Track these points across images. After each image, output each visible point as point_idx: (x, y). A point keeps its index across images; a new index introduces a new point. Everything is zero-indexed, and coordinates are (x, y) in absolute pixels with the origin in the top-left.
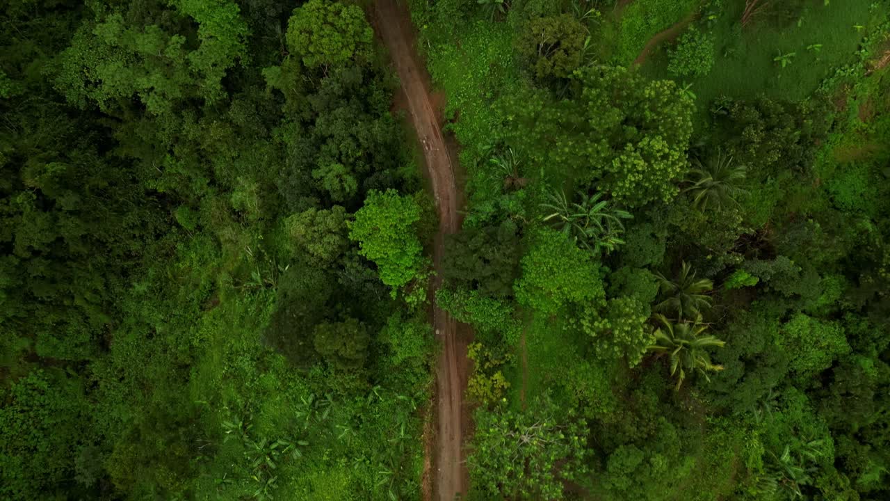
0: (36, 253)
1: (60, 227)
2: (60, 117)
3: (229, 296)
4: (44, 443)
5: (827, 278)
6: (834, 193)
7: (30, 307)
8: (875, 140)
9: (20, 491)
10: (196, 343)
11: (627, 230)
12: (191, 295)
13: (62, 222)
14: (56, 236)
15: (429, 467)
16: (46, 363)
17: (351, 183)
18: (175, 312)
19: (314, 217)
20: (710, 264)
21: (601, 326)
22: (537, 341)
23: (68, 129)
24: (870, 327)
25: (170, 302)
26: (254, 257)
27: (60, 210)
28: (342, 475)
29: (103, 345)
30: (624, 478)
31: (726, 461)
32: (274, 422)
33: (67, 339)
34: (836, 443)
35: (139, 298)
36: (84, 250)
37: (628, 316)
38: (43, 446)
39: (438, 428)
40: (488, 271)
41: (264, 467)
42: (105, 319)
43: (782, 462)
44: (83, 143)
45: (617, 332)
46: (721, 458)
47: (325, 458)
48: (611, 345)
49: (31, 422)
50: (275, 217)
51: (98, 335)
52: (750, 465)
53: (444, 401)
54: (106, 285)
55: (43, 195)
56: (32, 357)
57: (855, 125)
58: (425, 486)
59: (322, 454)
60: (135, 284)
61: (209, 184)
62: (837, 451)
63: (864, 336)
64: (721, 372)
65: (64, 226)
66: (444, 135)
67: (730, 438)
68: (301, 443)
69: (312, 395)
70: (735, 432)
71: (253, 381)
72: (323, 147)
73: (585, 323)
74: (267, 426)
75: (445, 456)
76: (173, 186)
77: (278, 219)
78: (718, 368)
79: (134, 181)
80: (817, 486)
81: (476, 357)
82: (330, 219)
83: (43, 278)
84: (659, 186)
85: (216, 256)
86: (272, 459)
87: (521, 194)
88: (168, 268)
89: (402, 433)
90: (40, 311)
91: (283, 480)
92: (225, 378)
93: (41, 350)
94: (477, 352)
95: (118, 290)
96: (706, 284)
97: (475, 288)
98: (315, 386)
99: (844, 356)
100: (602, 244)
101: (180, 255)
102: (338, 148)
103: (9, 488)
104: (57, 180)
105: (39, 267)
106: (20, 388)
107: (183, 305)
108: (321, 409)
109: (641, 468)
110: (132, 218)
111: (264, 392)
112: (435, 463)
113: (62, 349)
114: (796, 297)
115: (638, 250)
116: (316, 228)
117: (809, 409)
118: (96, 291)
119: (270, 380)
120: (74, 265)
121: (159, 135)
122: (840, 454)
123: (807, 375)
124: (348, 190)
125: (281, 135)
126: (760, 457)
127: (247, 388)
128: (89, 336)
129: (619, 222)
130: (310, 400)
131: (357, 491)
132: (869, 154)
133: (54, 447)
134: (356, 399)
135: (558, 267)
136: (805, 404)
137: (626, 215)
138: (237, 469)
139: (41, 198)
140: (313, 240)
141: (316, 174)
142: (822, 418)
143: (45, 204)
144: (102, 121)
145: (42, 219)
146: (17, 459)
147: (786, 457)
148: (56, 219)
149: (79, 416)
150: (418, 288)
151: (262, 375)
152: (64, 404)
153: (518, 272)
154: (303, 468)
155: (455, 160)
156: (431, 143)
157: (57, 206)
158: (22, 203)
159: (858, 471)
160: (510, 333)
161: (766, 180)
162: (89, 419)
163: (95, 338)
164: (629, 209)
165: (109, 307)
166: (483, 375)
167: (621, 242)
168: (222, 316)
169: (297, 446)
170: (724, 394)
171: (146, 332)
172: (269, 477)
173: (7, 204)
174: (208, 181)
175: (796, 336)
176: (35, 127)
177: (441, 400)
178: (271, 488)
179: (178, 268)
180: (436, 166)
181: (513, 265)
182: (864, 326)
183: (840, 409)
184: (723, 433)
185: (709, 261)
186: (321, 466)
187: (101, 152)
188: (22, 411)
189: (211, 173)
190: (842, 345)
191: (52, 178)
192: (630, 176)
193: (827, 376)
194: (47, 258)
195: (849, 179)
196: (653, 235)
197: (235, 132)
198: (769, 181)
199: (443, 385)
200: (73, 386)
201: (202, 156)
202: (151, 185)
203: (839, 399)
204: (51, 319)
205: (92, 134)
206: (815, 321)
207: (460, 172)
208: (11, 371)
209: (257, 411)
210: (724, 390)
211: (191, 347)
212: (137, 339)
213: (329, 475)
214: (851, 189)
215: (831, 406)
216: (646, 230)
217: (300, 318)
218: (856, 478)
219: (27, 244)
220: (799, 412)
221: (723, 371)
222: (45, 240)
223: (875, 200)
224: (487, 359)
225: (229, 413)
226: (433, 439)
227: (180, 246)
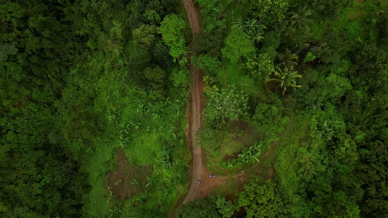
0: (34, 54)
1: (43, 43)
2: (42, 4)
3: (109, 71)
4: (35, 132)
5: (344, 61)
6: (347, 30)
7: (31, 77)
8: (364, 11)
9: (26, 148)
10: (96, 89)
11: (265, 34)
12: (94, 73)
13: (44, 41)
14: (41, 47)
15: (188, 126)
16: (36, 102)
17: (158, 17)
18: (88, 79)
19: (144, 28)
20: (297, 49)
21: (254, 64)
22: (230, 76)
23: (45, 8)
24: (360, 80)
25: (86, 76)
26: (119, 55)
27: (43, 37)
28: (154, 135)
29: (59, 96)
30: (261, 114)
31: (302, 126)
32: (128, 117)
33: (44, 93)
34: (346, 125)
35: (73, 76)
36: (52, 56)
37: (264, 60)
38: (35, 133)
39: (192, 113)
40: (211, 44)
41: (124, 133)
42: (60, 85)
43: (324, 126)
44: (51, 14)
45: (260, 65)
46: (301, 125)
47: (148, 130)
48: (258, 71)
49: (30, 124)
50: (127, 41)
51: (56, 93)
52: (311, 127)
53: (194, 103)
54: (60, 70)
55: (36, 31)
56: (31, 99)
57: (356, 4)
58: (187, 134)
59: (146, 129)
60: (72, 70)
61: (101, 30)
62: (347, 128)
63: (358, 84)
64: (300, 88)
65: (44, 43)
66: (194, 5)
67: (304, 118)
68: (138, 124)
69: (143, 104)
70: (306, 115)
71: (119, 101)
72: (147, 5)
73: (248, 64)
74: (125, 119)
75: (194, 123)
76: (86, 32)
77: (129, 42)
78: (299, 86)
79: (71, 31)
80: (338, 137)
81: (206, 81)
82: (151, 28)
83: (36, 64)
84: (277, 14)
85: (104, 58)
86: (127, 130)
87: (224, 20)
88: (84, 65)
89: (178, 114)
90: (34, 79)
91: (131, 139)
92: (108, 100)
93: (34, 96)
94: (207, 79)
95: (64, 73)
96: (295, 56)
97: (206, 54)
98: (144, 101)
99: (350, 91)
100: (255, 38)
101: (89, 60)
102: (153, 4)
103: (22, 147)
104: (42, 23)
105: (34, 59)
106: (26, 110)
107: (91, 77)
108: (147, 109)
109: (268, 111)
110: (70, 44)
111: (124, 105)
112: (190, 125)
113: (42, 97)
114: (330, 63)
115: (269, 41)
116: (145, 32)
117: (336, 111)
118: (56, 73)
119: (126, 100)
120: (48, 62)
121: (82, 9)
122: (348, 129)
123: (336, 99)
124: (157, 20)
125: (130, 7)
126: (315, 125)
127: (117, 103)
128: (53, 92)
129: (262, 29)
130: (142, 106)
131: (160, 140)
132: (361, 16)
133: (39, 134)
134: (160, 102)
135: (238, 39)
136: (334, 109)
137: (265, 27)
138: (113, 136)
139: (35, 32)
140: (144, 37)
141: (144, 15)
142: (341, 114)
143: (37, 34)
144: (58, 7)
145: (36, 39)
146: (25, 137)
147: (325, 125)
148: (41, 40)
149: (49, 123)
150: (184, 58)
151: (123, 98)
152: (43, 118)
153: (223, 45)
154: (139, 135)
155: (199, 14)
156: (189, 8)
157: (41, 35)
158: (28, 33)
159: (355, 135)
160: (220, 73)
161: (320, 22)
162: (54, 124)
163: (55, 94)
164: (266, 25)
165: (61, 80)
166: (209, 86)
167: (263, 38)
168: (107, 79)
169: (137, 125)
170: (301, 97)
171: (76, 88)
172: (126, 138)
173: (22, 33)
174: (101, 29)
175: (331, 82)
176: (33, 6)
177: (193, 103)
178: (127, 142)
179: (89, 65)
180: (191, 17)
181: (221, 42)
182: (358, 80)
183: (347, 110)
184: (301, 116)
185: (296, 48)
186: (146, 133)
187: (58, 19)
188: (27, 119)
189: (101, 26)
190: (349, 86)
191: (40, 22)
192: (266, 7)
193: (343, 99)
194: (37, 56)
195: (353, 24)
196: (275, 36)
197: (112, 7)
198: (321, 22)
199: (194, 98)
200: (47, 111)
201: (98, 19)
202: (77, 32)
203: (347, 106)
204: (39, 82)
205: (54, 12)
206: (339, 77)
207: (201, 18)
208: (23, 104)
209: (121, 113)
210: (302, 96)
211: (95, 91)
212: (73, 91)
213: (149, 136)
214: (354, 28)
215: (344, 109)
216: (272, 33)
217: (139, 65)
218: (354, 137)
219: (31, 49)
220: (332, 111)
221: (301, 87)
222: (37, 48)
223: (363, 33)
224: (211, 81)
225: (110, 114)
226: (190, 117)
227: (89, 57)
